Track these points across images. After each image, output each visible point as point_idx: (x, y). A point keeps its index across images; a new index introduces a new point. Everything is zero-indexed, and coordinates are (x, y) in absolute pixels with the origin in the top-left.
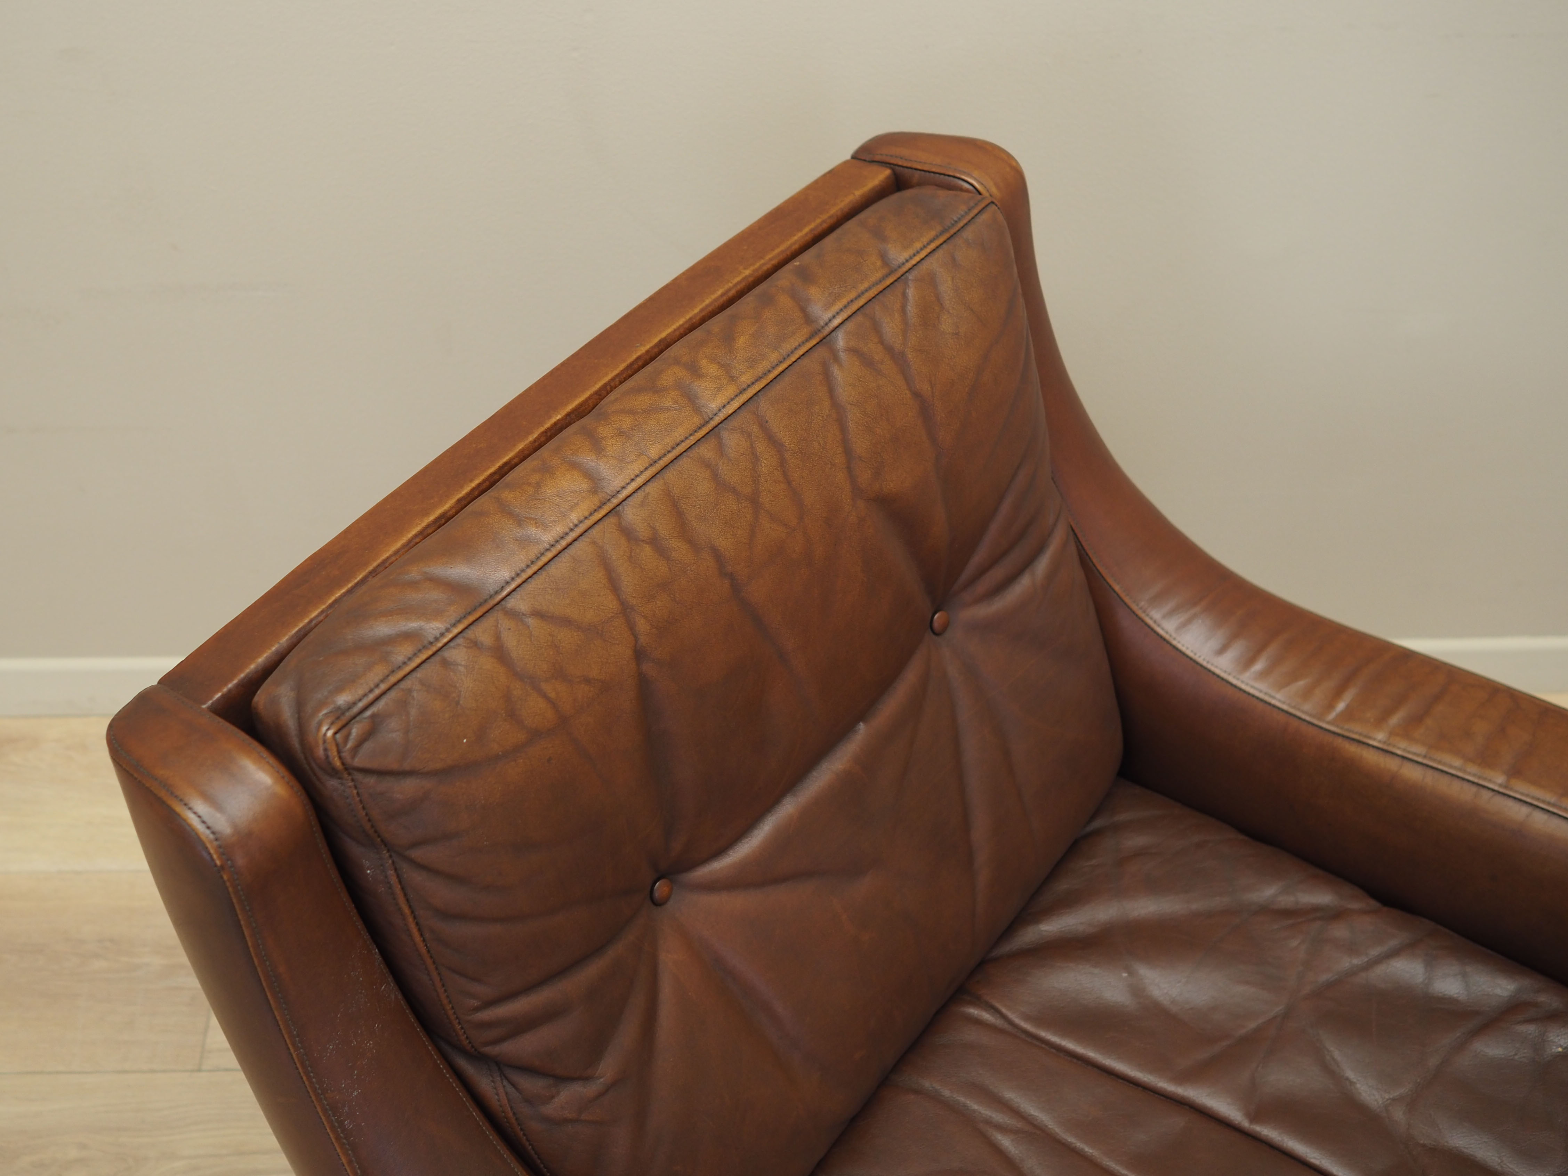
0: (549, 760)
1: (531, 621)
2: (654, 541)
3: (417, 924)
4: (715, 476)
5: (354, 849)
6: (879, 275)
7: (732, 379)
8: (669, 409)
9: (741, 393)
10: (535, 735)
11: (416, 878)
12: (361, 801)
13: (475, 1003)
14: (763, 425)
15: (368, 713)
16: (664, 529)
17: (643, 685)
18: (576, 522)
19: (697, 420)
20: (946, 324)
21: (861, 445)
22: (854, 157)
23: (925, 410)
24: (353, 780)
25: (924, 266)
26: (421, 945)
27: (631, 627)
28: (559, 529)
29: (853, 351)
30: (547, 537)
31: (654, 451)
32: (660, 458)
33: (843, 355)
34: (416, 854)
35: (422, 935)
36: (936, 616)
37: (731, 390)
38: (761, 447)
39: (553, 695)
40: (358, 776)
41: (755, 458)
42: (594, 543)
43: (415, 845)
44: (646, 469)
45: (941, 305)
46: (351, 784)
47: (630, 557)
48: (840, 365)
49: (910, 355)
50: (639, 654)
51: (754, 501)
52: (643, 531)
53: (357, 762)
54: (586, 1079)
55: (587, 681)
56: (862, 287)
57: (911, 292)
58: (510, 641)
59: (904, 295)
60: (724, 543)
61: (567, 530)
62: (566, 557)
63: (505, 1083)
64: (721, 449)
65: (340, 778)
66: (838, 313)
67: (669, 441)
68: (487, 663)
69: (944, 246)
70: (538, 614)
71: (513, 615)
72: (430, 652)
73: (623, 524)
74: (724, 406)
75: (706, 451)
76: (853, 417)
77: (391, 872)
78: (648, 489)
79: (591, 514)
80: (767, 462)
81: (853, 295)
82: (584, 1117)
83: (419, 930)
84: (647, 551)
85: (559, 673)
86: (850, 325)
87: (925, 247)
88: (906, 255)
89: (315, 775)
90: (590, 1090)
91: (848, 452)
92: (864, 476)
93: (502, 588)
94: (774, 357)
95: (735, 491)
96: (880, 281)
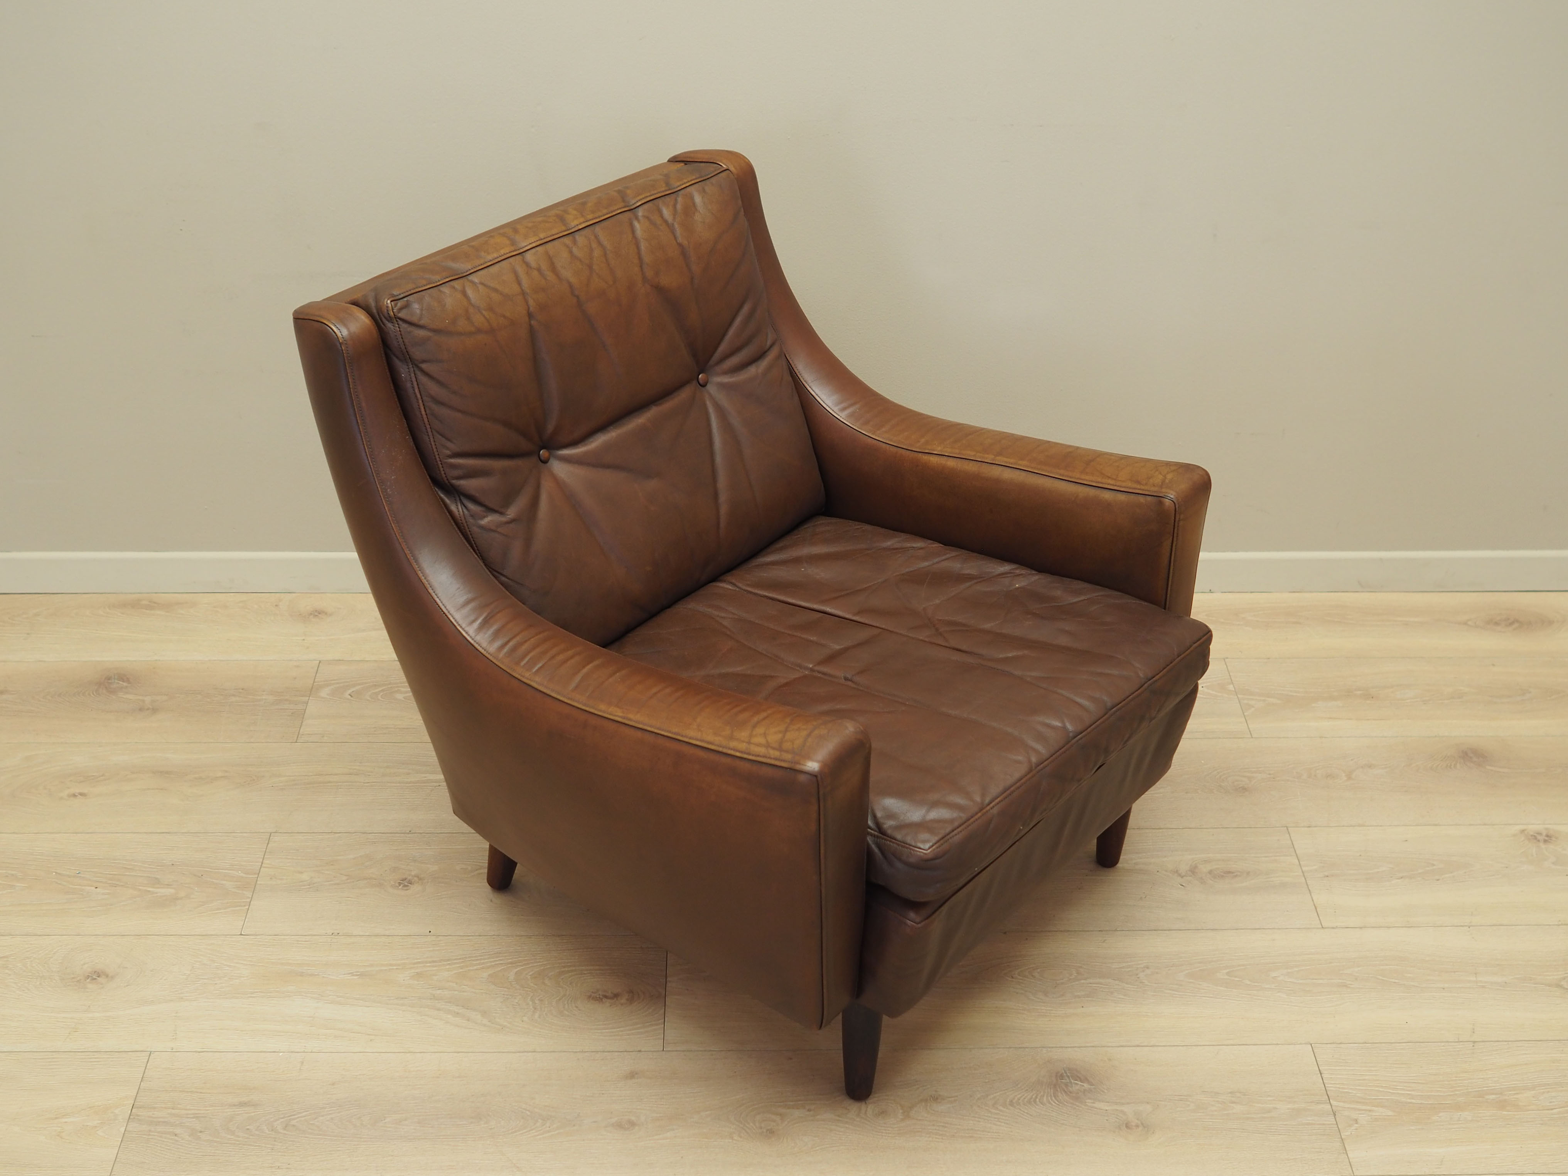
0: (485, 344)
1: (480, 287)
2: (539, 270)
3: (423, 405)
4: (571, 252)
5: (397, 363)
6: (663, 189)
7: (583, 216)
8: (551, 222)
9: (586, 221)
10: (479, 331)
11: (423, 379)
12: (401, 335)
13: (448, 452)
14: (596, 237)
15: (405, 299)
16: (544, 266)
17: (532, 331)
18: (503, 254)
19: (564, 228)
20: (697, 217)
21: (647, 258)
22: (669, 161)
23: (684, 253)
24: (398, 324)
25: (688, 189)
26: (425, 416)
27: (527, 302)
28: (495, 255)
29: (644, 216)
30: (490, 257)
31: (542, 236)
32: (544, 238)
33: (640, 218)
34: (423, 366)
35: (425, 411)
36: (700, 376)
37: (582, 220)
38: (594, 245)
39: (488, 317)
40: (400, 322)
41: (591, 250)
42: (511, 264)
43: (424, 361)
44: (537, 241)
45: (696, 209)
46: (397, 325)
47: (527, 273)
48: (639, 221)
49: (676, 226)
50: (530, 315)
51: (590, 267)
52: (533, 264)
53: (400, 315)
54: (501, 513)
55: (504, 316)
56: (653, 192)
57: (680, 199)
58: (470, 292)
59: (676, 200)
60: (573, 280)
61: (498, 256)
62: (497, 266)
63: (463, 506)
64: (575, 242)
65: (392, 323)
66: (639, 200)
67: (550, 233)
68: (459, 296)
69: (700, 183)
70: (482, 283)
71: (472, 282)
72: (434, 285)
73: (525, 260)
74: (577, 225)
75: (566, 240)
76: (643, 246)
77: (413, 375)
78: (537, 248)
79: (510, 252)
80: (597, 253)
81: (649, 194)
82: (499, 530)
83: (424, 408)
84: (535, 273)
85: (491, 309)
86: (645, 206)
87: (689, 182)
88: (679, 184)
89: (382, 321)
90: (503, 519)
91: (640, 259)
92: (649, 273)
93: (467, 271)
94: (605, 211)
95: (580, 261)
96: (663, 192)
